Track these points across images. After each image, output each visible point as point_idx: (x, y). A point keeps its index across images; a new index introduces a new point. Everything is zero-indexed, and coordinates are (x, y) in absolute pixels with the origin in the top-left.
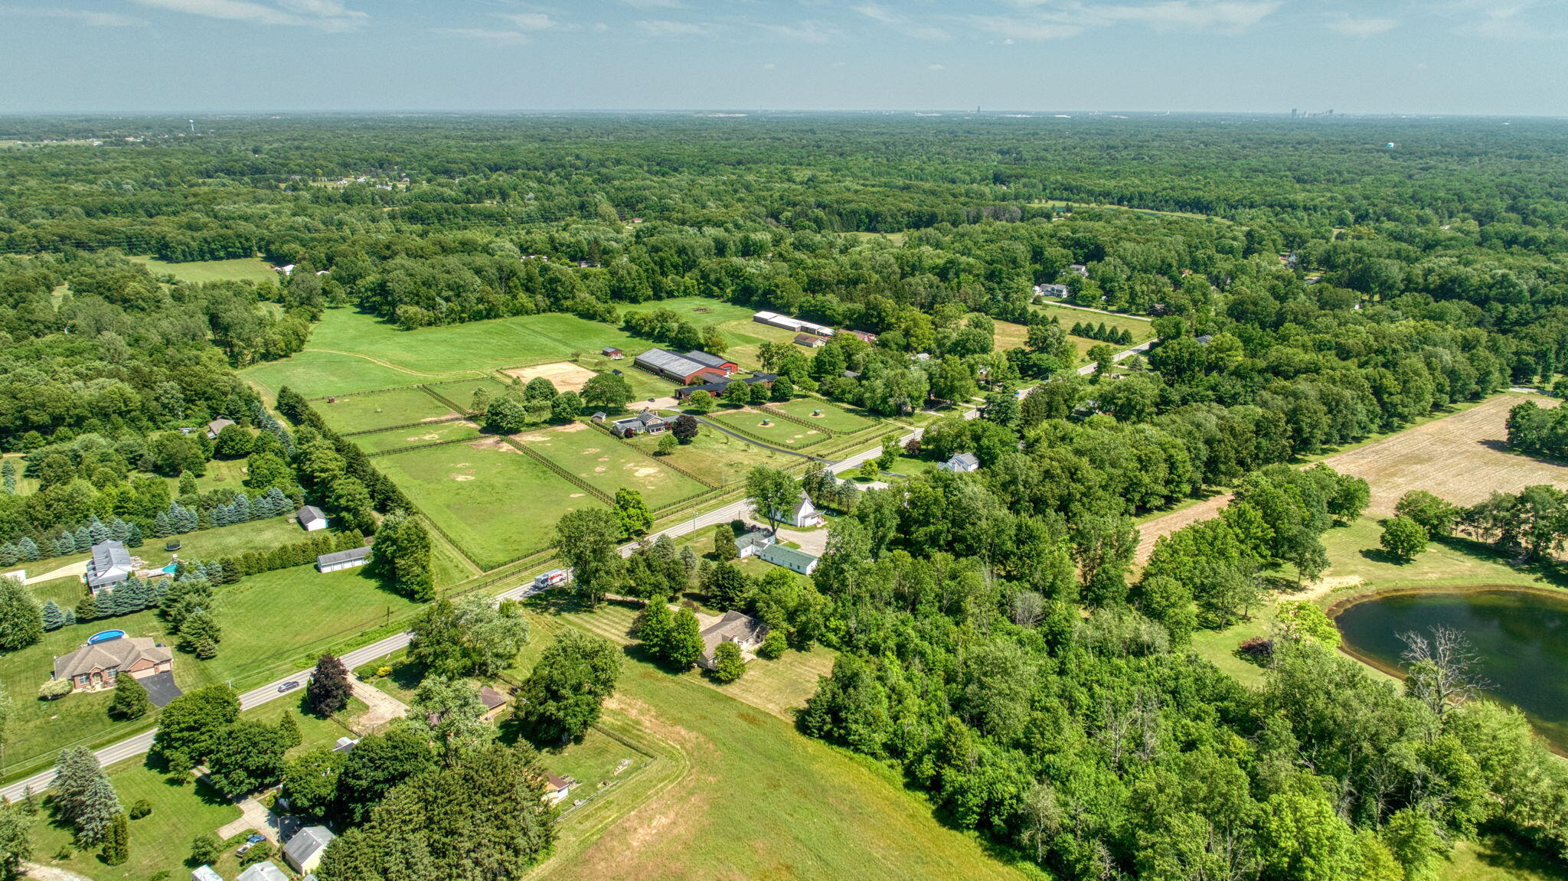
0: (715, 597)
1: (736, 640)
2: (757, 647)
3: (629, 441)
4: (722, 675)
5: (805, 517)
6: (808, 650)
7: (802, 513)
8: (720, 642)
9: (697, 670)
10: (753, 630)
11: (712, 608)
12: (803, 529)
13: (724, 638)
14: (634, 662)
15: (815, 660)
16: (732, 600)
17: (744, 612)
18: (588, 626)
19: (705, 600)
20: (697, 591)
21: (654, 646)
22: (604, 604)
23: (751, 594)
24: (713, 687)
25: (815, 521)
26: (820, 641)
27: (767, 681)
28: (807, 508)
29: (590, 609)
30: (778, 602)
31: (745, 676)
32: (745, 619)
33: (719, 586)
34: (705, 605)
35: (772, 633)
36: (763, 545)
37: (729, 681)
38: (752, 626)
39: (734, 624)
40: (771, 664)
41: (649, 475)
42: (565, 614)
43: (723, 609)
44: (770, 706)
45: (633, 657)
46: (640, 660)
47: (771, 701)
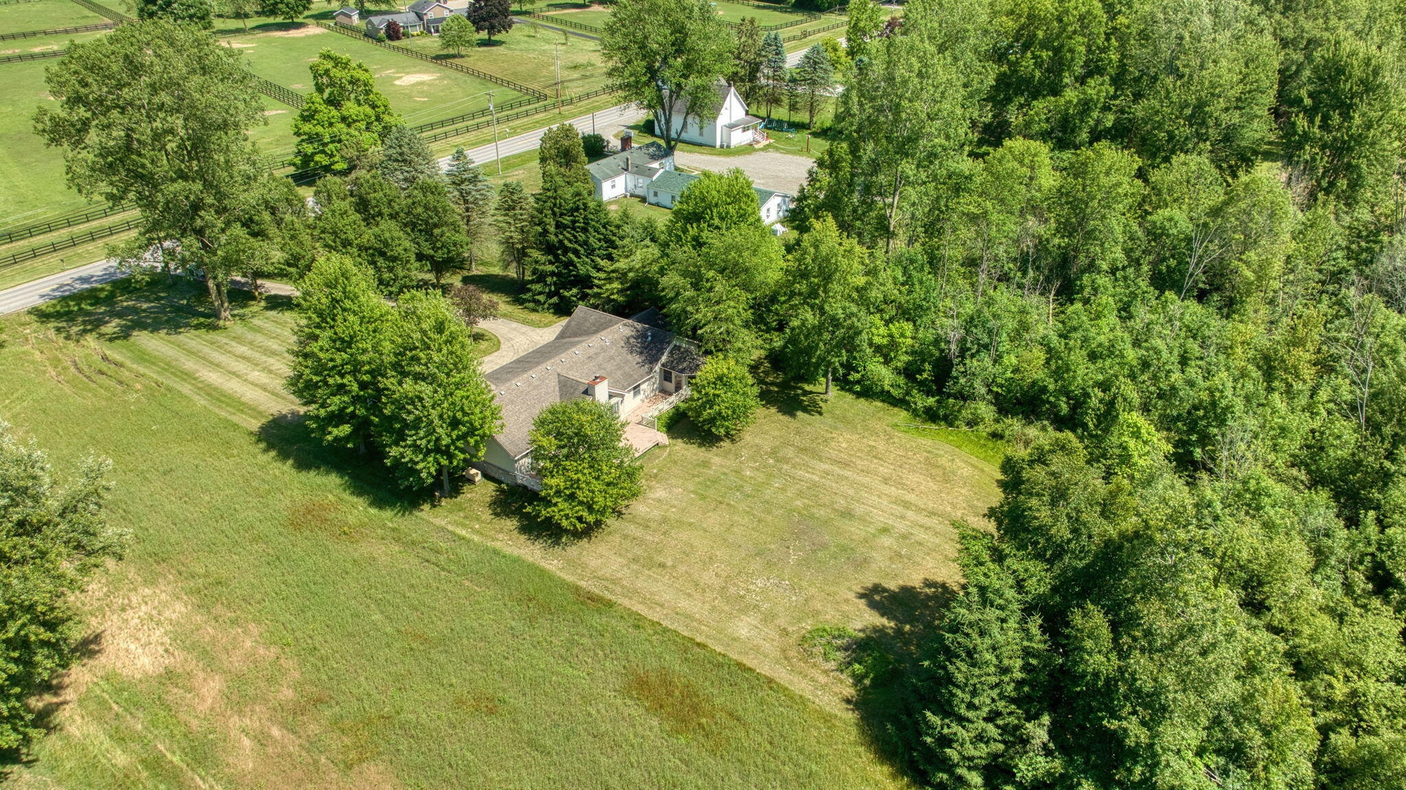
0: (541, 278)
1: (602, 392)
2: (665, 406)
3: (396, 43)
4: (561, 511)
5: (732, 127)
6: (813, 408)
7: (723, 119)
8: (551, 398)
9: (481, 491)
10: (653, 360)
11: (537, 306)
12: (726, 150)
13: (566, 386)
14: (285, 470)
15: (844, 441)
16: (585, 282)
17: (622, 311)
18: (189, 365)
19: (515, 291)
20: (496, 270)
21: (338, 418)
22: (255, 307)
23: (637, 259)
24: (532, 552)
25: (748, 136)
26: (844, 384)
27: (714, 520)
28: (733, 108)
29: (211, 321)
30: (730, 270)
31: (639, 508)
32: (623, 329)
33: (550, 249)
34: (518, 301)
35: (710, 368)
36: (652, 172)
37: (587, 531)
38: (649, 348)
39: (595, 341)
40: (716, 458)
41: (422, 83)
42: (143, 339)
43: (563, 309)
44: (744, 628)
45: (284, 455)
46: (303, 464)
47: (742, 606)
